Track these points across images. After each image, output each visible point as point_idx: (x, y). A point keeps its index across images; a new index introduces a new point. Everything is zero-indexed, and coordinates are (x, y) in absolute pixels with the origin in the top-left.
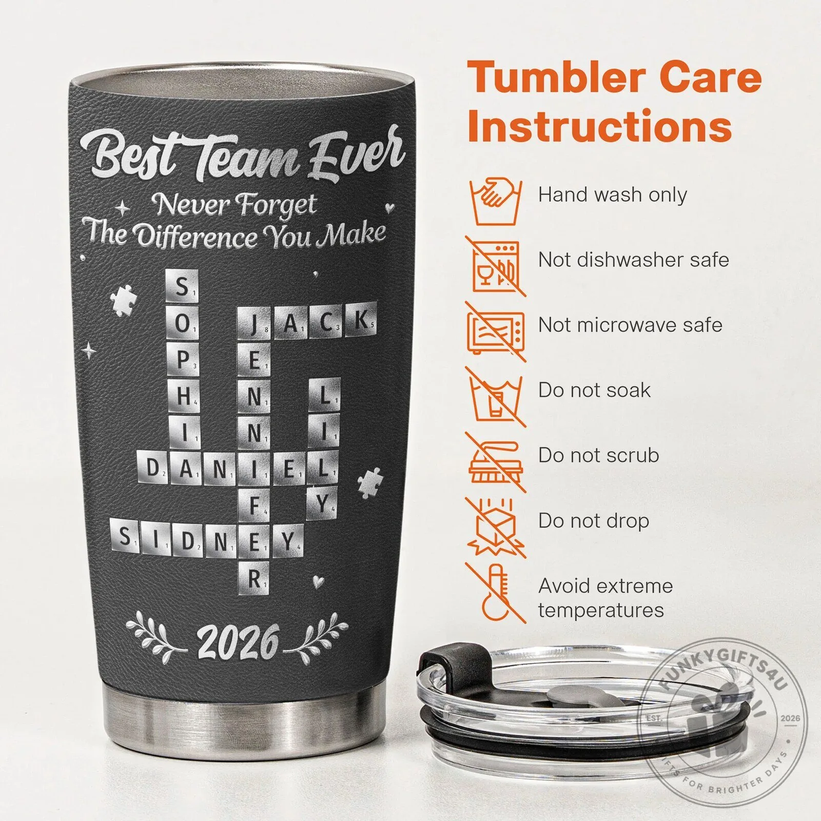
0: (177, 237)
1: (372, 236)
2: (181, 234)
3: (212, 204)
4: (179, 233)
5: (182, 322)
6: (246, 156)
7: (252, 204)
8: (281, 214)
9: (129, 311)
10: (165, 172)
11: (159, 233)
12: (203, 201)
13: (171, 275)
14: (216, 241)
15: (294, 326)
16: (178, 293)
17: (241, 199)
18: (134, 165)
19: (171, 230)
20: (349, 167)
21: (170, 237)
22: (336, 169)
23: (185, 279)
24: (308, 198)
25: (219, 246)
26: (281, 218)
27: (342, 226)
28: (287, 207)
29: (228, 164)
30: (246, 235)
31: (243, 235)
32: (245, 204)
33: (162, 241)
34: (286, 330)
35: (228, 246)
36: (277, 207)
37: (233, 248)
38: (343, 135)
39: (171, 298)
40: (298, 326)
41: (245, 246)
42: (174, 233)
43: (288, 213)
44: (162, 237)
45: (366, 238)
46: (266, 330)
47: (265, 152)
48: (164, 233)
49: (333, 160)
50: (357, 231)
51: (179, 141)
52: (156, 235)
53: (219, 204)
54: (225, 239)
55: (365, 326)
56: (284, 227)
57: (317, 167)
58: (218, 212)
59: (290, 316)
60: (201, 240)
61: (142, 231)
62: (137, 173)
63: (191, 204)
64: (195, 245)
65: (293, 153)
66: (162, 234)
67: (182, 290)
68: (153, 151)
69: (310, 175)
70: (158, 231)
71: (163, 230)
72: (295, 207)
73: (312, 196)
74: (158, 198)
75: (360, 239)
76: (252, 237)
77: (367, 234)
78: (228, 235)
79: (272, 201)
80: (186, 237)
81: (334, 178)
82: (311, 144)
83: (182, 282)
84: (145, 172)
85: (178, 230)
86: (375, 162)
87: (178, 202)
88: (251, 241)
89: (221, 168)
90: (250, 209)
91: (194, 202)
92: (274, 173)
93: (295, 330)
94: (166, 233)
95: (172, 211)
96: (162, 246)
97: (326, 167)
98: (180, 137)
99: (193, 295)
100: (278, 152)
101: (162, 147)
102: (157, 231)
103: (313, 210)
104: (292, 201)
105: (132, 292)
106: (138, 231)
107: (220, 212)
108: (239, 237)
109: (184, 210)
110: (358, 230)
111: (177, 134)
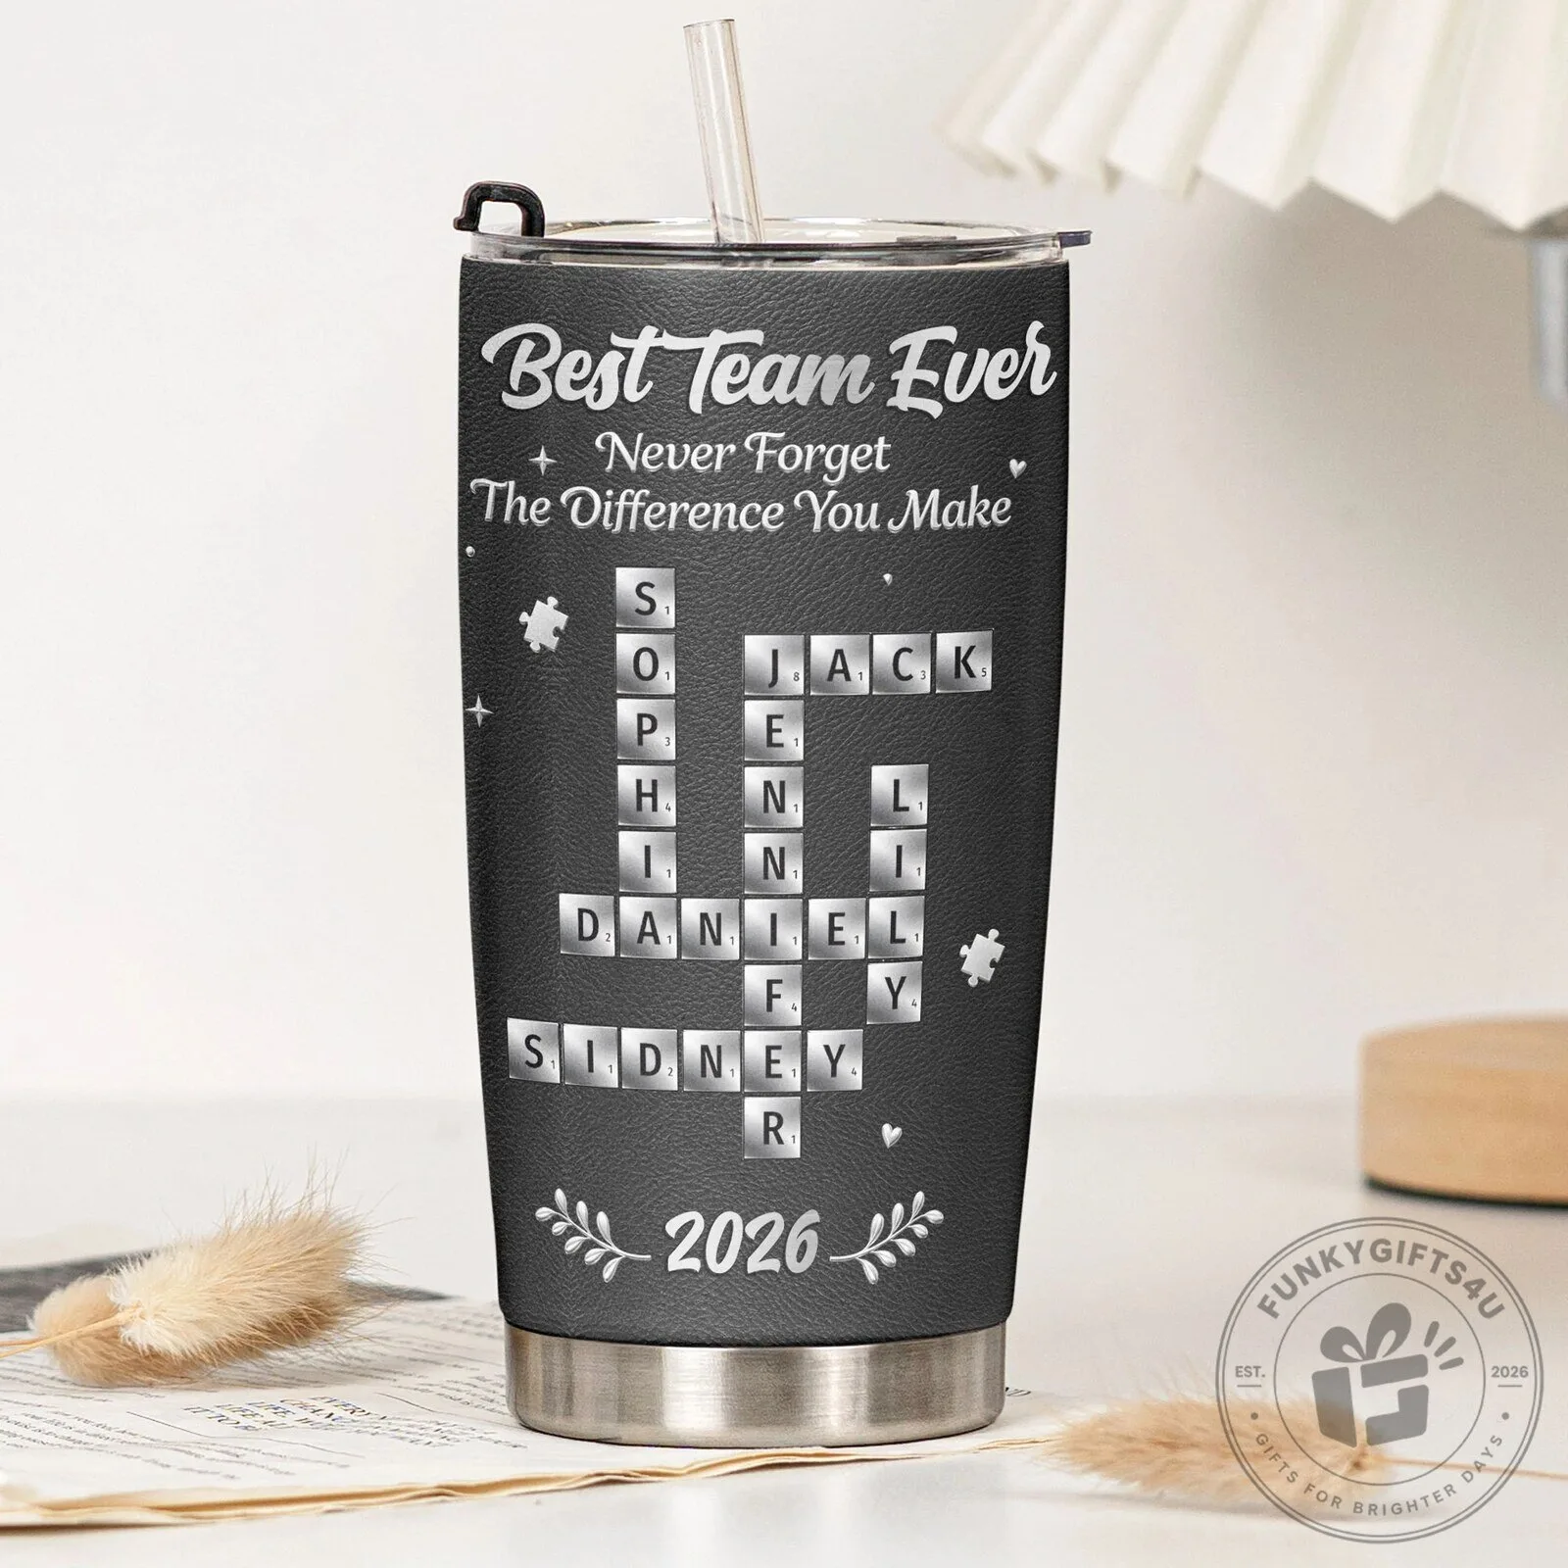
0: (641, 511)
1: (987, 516)
2: (648, 505)
3: (703, 452)
4: (644, 504)
5: (646, 663)
6: (777, 366)
7: (774, 452)
8: (826, 470)
9: (552, 643)
10: (633, 395)
11: (608, 504)
12: (687, 447)
13: (626, 578)
14: (710, 517)
15: (845, 671)
16: (638, 611)
17: (756, 444)
18: (576, 385)
19: (629, 498)
20: (960, 389)
21: (628, 511)
22: (937, 392)
23: (652, 586)
24: (874, 442)
25: (716, 525)
26: (825, 478)
27: (935, 494)
28: (836, 458)
29: (746, 381)
30: (764, 509)
31: (758, 508)
32: (761, 453)
33: (613, 518)
34: (830, 678)
35: (732, 526)
36: (819, 458)
37: (741, 529)
38: (949, 333)
39: (625, 619)
40: (853, 671)
41: (761, 526)
42: (636, 504)
43: (839, 470)
44: (614, 509)
45: (976, 517)
46: (796, 678)
47: (813, 360)
48: (617, 503)
49: (932, 377)
50: (961, 505)
51: (658, 342)
52: (603, 506)
53: (715, 451)
54: (727, 513)
55: (971, 674)
56: (832, 494)
57: (904, 388)
58: (714, 466)
59: (839, 653)
60: (683, 516)
61: (578, 500)
62: (583, 399)
63: (666, 452)
64: (672, 525)
65: (863, 362)
66: (613, 504)
67: (645, 606)
68: (612, 360)
69: (891, 402)
70: (607, 500)
71: (616, 498)
72: (851, 458)
73: (881, 440)
74: (608, 442)
75: (965, 518)
76: (774, 511)
77: (978, 510)
78: (732, 507)
80: (656, 510)
81: (933, 408)
82: (894, 347)
83: (645, 590)
84: (597, 398)
85: (642, 498)
86: (1004, 383)
87: (643, 448)
88: (773, 517)
89: (733, 388)
90: (771, 462)
91: (672, 448)
92: (828, 397)
93: (848, 678)
94: (622, 503)
95: (632, 465)
96: (614, 527)
97: (920, 388)
98: (659, 335)
99: (666, 612)
100: (836, 360)
101: (628, 352)
102: (604, 499)
103: (884, 464)
104: (845, 449)
105: (558, 608)
106: (571, 501)
107: (718, 467)
108: (752, 511)
109: (652, 463)
110: (963, 503)
111: (655, 330)
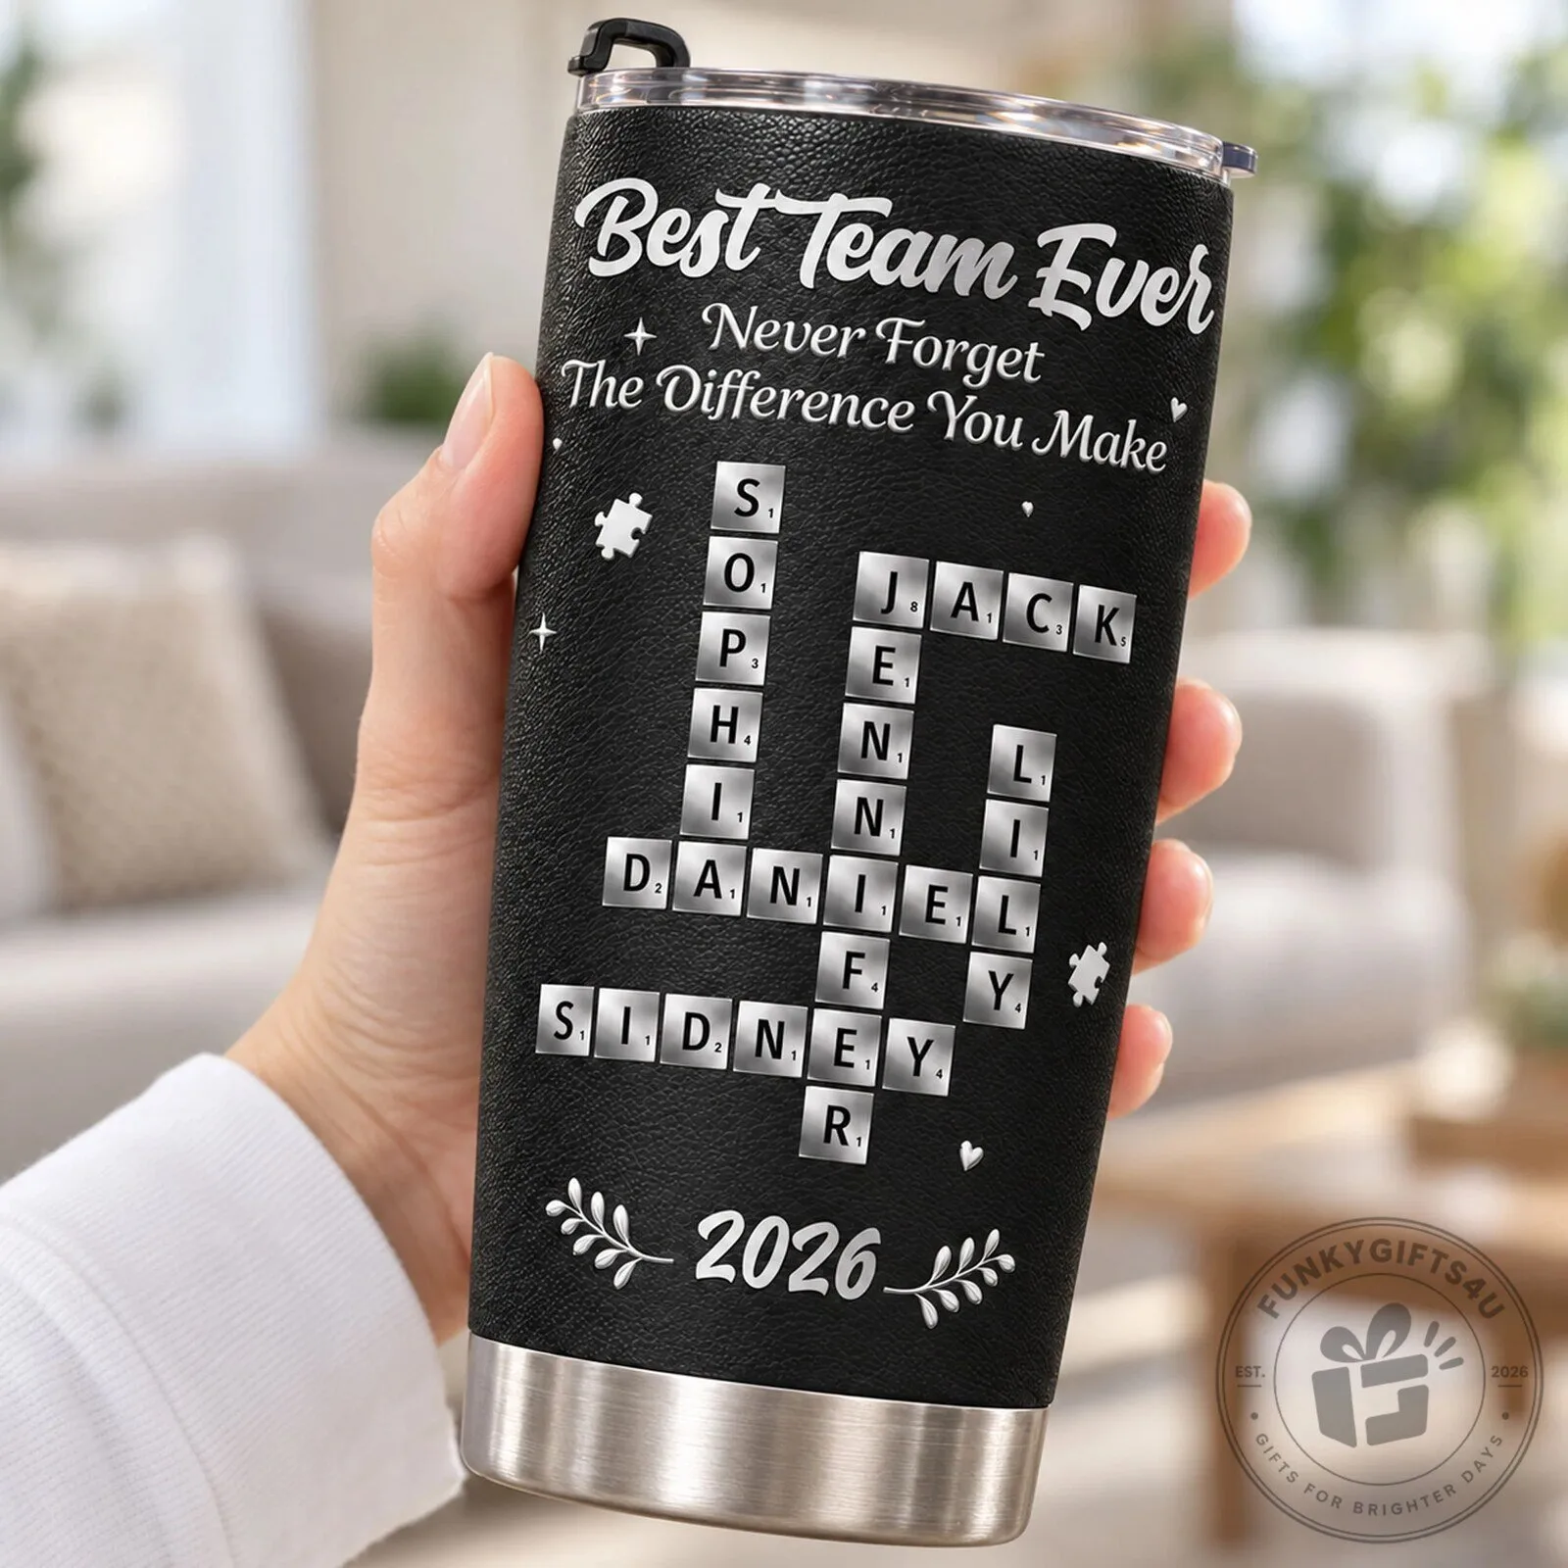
0: (748, 396)
1: (1142, 457)
2: (756, 389)
3: (825, 334)
4: (752, 388)
5: (739, 571)
6: (904, 245)
7: (910, 342)
8: (968, 372)
9: (630, 547)
10: (735, 263)
11: (709, 386)
12: (807, 327)
13: (728, 475)
14: (827, 410)
15: (972, 608)
16: (737, 511)
17: (889, 330)
18: (670, 248)
19: (736, 381)
20: (1113, 302)
21: (732, 395)
22: (1088, 301)
23: (756, 484)
24: (1025, 349)
25: (833, 419)
26: (966, 380)
27: (1088, 419)
28: (980, 360)
29: (868, 256)
30: (891, 405)
31: (885, 403)
32: (895, 342)
33: (713, 402)
34: (955, 614)
35: (851, 421)
36: (960, 356)
37: (862, 426)
38: (1107, 234)
39: (722, 520)
40: (981, 610)
41: (887, 426)
42: (743, 388)
43: (982, 373)
44: (716, 393)
45: (1130, 457)
46: (914, 607)
47: (947, 241)
48: (720, 386)
49: (1083, 281)
50: (1116, 438)
51: (770, 204)
52: (703, 389)
53: (841, 335)
54: (848, 404)
55: (1113, 641)
56: (971, 399)
57: (1050, 288)
58: (837, 352)
59: (967, 587)
60: (795, 406)
61: (676, 379)
62: (677, 264)
63: (783, 331)
64: (782, 414)
65: (1004, 252)
66: (715, 387)
67: (747, 506)
68: (714, 221)
69: (1033, 303)
70: (708, 381)
71: (719, 380)
72: (997, 361)
73: (1034, 346)
74: (715, 314)
75: (1118, 455)
76: (902, 410)
77: (1133, 450)
78: (854, 399)
79: (951, 343)
80: (765, 396)
81: (1082, 318)
82: (1043, 239)
83: (748, 489)
84: (693, 262)
85: (751, 381)
86: (1161, 307)
87: (756, 324)
88: (901, 417)
89: (851, 262)
90: (905, 352)
91: (790, 326)
92: (962, 287)
93: (975, 617)
94: (725, 386)
95: (742, 342)
96: (713, 413)
97: (1068, 291)
98: (771, 195)
99: (770, 517)
100: (974, 246)
101: (733, 213)
102: (705, 380)
103: (1033, 376)
104: (993, 349)
105: (643, 508)
106: (666, 381)
107: (843, 352)
108: (877, 407)
109: (767, 342)
110: (1118, 436)
111: (766, 189)
